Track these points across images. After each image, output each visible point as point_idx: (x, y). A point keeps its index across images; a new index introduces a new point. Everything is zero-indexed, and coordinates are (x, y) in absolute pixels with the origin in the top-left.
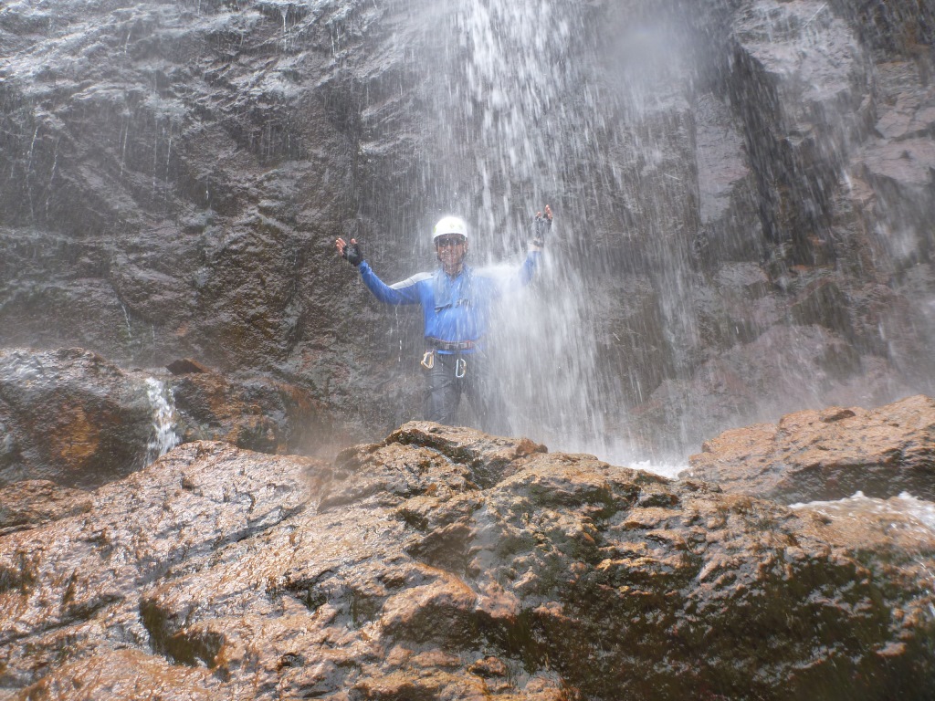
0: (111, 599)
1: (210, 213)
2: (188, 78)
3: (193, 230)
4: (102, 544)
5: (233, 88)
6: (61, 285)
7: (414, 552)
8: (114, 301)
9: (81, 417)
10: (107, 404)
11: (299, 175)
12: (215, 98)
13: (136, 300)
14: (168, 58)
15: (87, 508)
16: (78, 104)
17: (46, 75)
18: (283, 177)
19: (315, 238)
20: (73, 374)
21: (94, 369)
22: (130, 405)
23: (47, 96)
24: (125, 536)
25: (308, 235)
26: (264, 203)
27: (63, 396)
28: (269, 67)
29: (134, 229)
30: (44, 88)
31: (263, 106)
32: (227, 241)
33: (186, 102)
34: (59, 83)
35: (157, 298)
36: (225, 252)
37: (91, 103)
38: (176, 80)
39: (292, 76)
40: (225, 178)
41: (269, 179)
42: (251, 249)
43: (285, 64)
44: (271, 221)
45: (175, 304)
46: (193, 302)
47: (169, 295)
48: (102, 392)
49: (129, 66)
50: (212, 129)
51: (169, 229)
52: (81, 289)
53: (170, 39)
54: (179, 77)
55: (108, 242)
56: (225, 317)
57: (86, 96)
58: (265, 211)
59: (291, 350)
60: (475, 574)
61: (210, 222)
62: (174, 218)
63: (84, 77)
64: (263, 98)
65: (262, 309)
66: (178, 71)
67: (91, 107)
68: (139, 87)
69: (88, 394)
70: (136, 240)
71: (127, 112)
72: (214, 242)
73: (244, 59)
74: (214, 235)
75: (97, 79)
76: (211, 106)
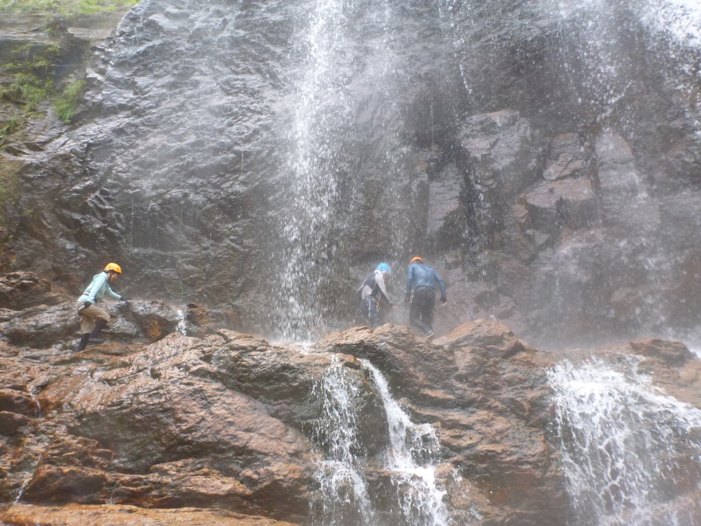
0: (146, 368)
1: (211, 242)
2: (206, 185)
3: (206, 249)
4: (147, 357)
5: (222, 189)
6: (159, 271)
7: (201, 359)
8: (177, 277)
9: (156, 323)
10: (164, 319)
11: (245, 225)
12: (215, 194)
13: (185, 277)
14: (199, 177)
15: (146, 349)
16: (165, 200)
17: (155, 188)
18: (239, 226)
19: (250, 251)
20: (155, 309)
21: (161, 308)
22: (171, 320)
23: (154, 196)
24: (151, 355)
25: (247, 250)
26: (232, 237)
27: (151, 317)
28: (236, 179)
29: (185, 249)
30: (154, 193)
31: (232, 197)
32: (217, 253)
33: (205, 196)
34: (159, 191)
35: (192, 276)
36: (216, 258)
37: (170, 199)
38: (201, 186)
39: (244, 183)
40: (217, 227)
41: (234, 227)
42: (226, 256)
43: (242, 178)
44: (233, 244)
45: (198, 278)
46: (204, 278)
47: (196, 275)
48: (163, 315)
49: (184, 181)
50: (213, 207)
51: (196, 249)
52: (167, 273)
53: (199, 169)
54: (203, 185)
55: (176, 254)
56: (215, 283)
57: (168, 196)
58: (232, 241)
59: (238, 296)
60: (211, 364)
61: (212, 245)
62: (199, 244)
63: (167, 187)
64: (232, 194)
65: (228, 280)
66: (202, 183)
67: (169, 202)
68: (187, 191)
69: (158, 316)
70: (185, 253)
71: (182, 202)
72: (213, 254)
73: (227, 176)
74: (212, 250)
75: (173, 188)
76: (214, 197)
